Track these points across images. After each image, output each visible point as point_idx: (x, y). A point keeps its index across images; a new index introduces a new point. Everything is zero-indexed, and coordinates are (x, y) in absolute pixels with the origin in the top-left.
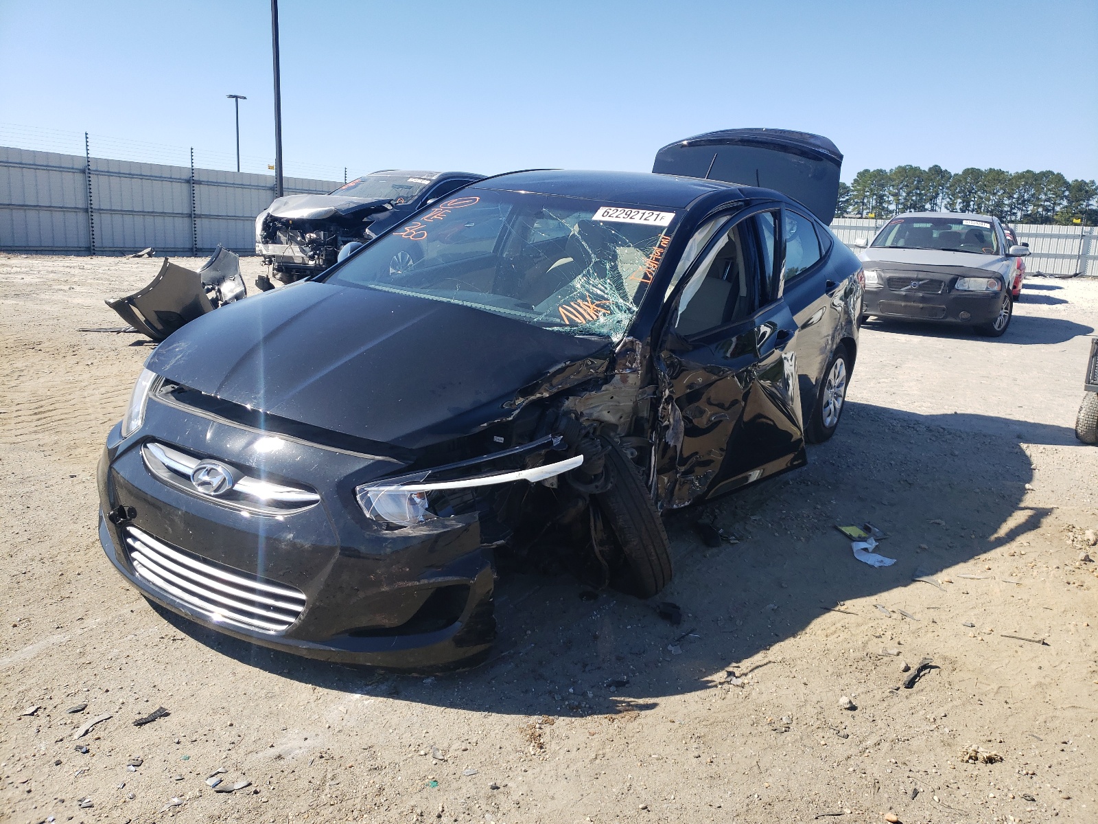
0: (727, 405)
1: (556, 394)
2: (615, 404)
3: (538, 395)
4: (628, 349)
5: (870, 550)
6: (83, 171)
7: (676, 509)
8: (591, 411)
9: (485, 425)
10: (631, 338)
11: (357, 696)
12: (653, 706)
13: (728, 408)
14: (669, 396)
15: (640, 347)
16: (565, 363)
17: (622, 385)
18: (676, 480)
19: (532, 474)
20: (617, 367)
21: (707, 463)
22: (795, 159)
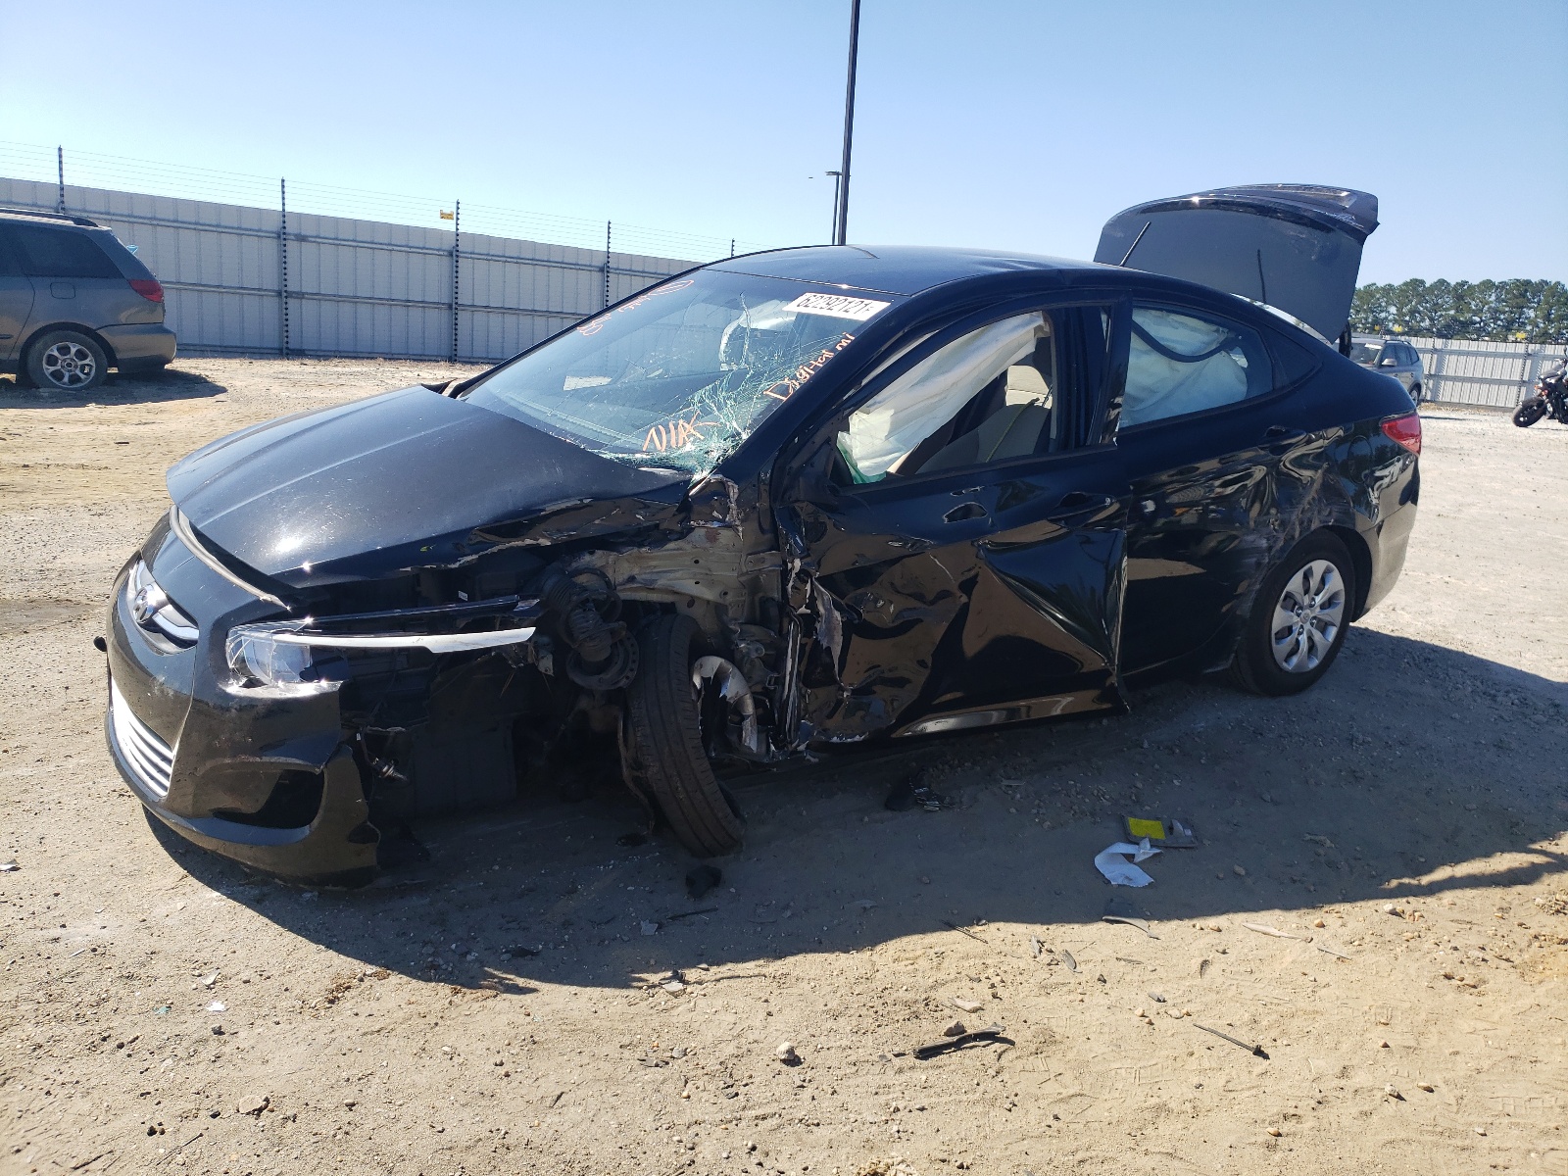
0: (930, 597)
1: (566, 543)
2: (704, 571)
3: (528, 541)
4: (713, 493)
5: (1138, 859)
6: (601, 270)
7: (837, 743)
8: (654, 577)
9: (409, 569)
10: (719, 477)
11: (216, 894)
12: (534, 990)
13: (932, 603)
14: (801, 570)
15: (736, 490)
16: (581, 500)
17: (708, 545)
18: (839, 702)
19: (437, 643)
20: (693, 516)
21: (901, 682)
22: (1292, 230)
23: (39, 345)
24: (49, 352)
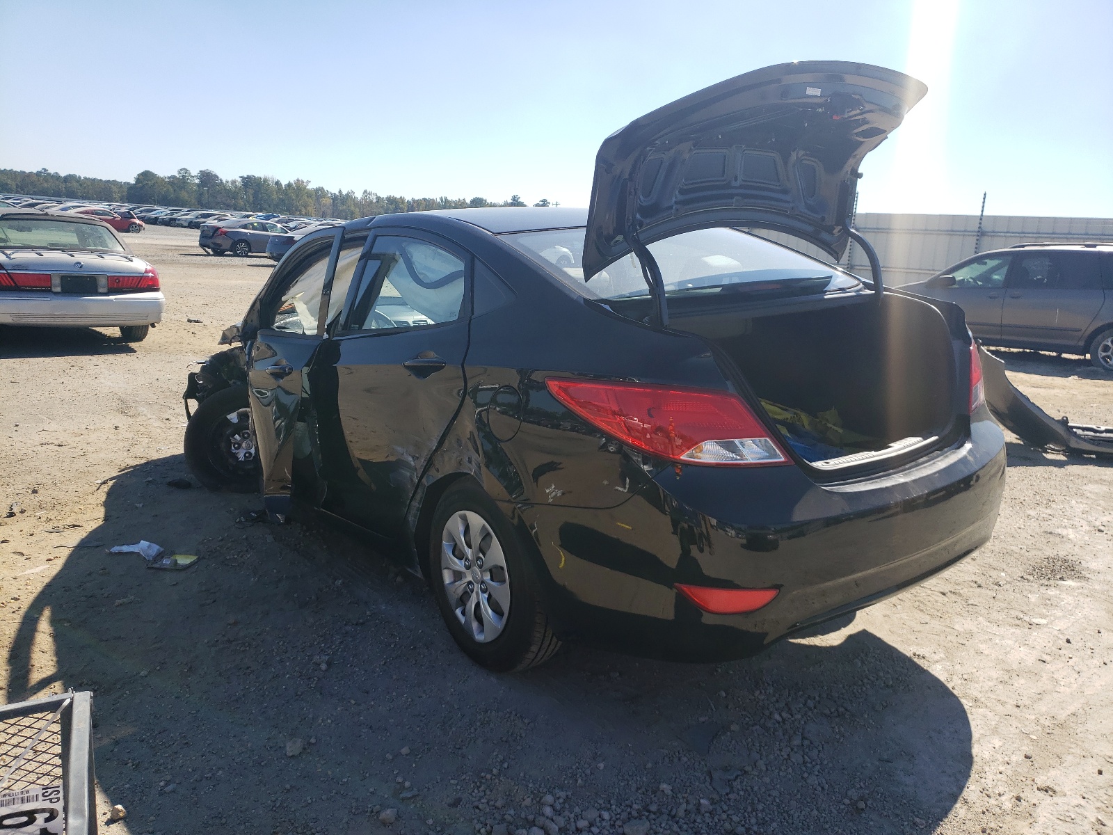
23: (1100, 337)
24: (1105, 343)
